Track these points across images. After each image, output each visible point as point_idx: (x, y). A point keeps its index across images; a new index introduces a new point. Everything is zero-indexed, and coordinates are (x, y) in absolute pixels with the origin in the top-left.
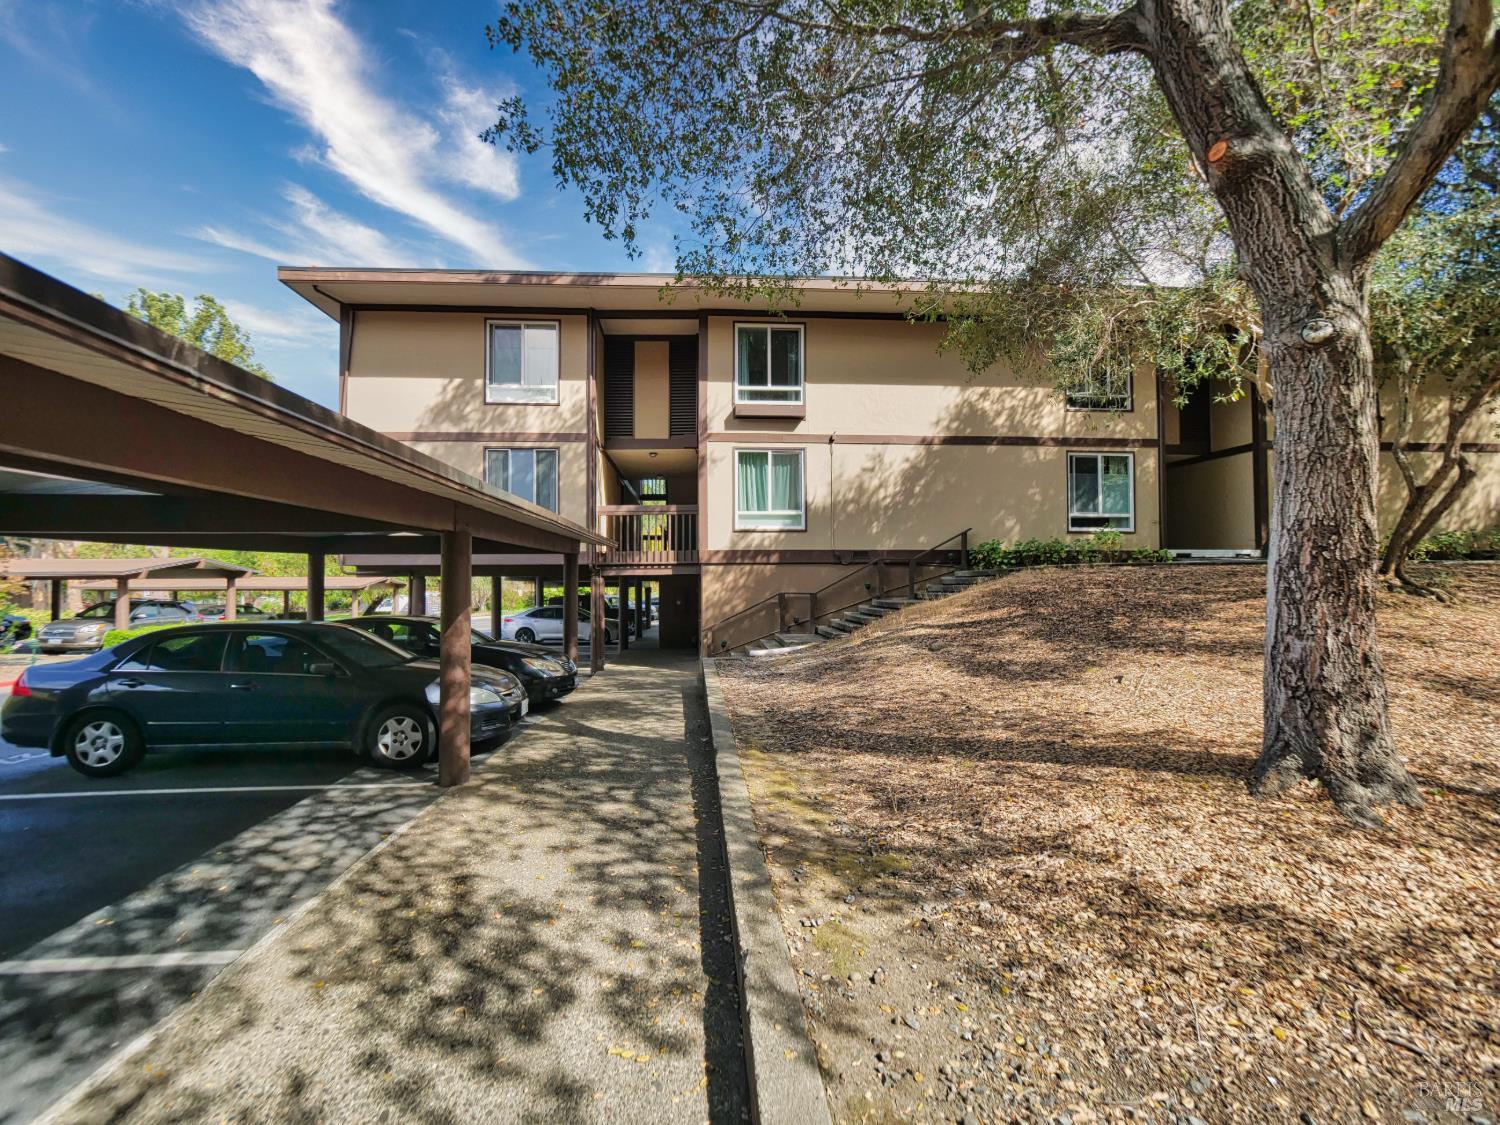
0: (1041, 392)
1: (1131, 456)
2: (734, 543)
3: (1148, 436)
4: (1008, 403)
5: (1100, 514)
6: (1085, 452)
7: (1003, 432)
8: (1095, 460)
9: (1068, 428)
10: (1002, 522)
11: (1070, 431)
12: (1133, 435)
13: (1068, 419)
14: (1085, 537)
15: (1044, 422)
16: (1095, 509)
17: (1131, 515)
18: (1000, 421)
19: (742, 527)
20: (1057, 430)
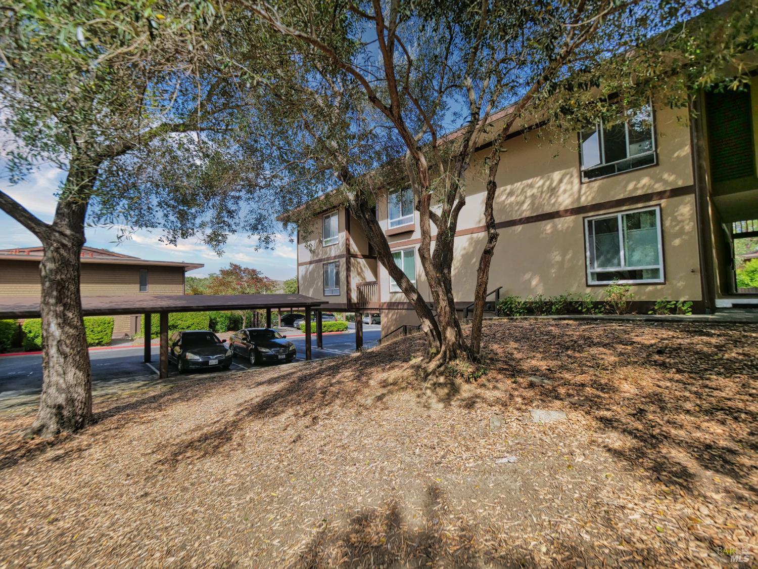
0: (557, 176)
1: (657, 209)
2: (391, 299)
3: (680, 183)
4: (529, 193)
5: (624, 267)
6: (602, 215)
7: (527, 214)
8: (616, 219)
9: (583, 199)
10: (529, 281)
11: (585, 201)
12: (659, 187)
13: (583, 191)
14: (609, 288)
15: (560, 199)
16: (619, 265)
17: (661, 266)
18: (525, 206)
19: (394, 291)
20: (573, 203)
